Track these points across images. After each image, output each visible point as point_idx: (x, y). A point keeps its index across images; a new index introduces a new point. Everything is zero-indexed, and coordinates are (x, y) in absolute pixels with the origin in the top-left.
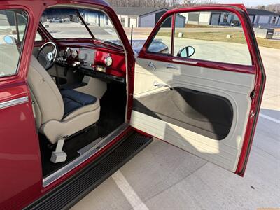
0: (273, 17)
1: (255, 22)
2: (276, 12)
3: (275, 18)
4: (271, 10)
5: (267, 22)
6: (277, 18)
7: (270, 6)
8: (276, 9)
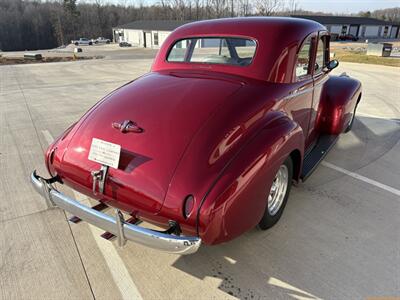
0: (384, 28)
1: (360, 34)
2: (387, 20)
3: (387, 28)
4: (379, 17)
5: (376, 34)
6: (390, 28)
7: (377, 12)
8: (386, 16)
